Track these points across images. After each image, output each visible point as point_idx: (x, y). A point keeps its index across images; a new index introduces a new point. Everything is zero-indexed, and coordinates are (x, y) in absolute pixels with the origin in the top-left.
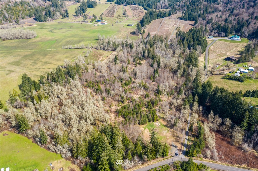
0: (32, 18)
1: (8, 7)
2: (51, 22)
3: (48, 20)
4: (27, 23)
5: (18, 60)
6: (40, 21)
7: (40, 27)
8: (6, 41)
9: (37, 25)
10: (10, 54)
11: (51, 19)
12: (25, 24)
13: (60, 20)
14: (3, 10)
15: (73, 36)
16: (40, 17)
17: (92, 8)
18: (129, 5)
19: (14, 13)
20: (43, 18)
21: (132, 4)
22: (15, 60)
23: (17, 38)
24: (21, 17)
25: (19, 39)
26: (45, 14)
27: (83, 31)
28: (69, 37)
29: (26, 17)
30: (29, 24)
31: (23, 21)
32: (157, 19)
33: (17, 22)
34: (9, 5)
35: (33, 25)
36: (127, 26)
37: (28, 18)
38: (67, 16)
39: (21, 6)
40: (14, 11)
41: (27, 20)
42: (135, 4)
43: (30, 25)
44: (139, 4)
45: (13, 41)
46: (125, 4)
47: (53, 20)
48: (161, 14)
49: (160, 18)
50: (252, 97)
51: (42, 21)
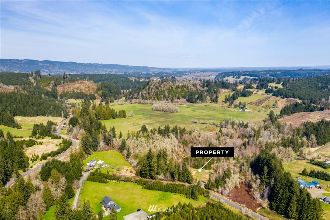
0: (185, 99)
1: (171, 88)
2: (200, 104)
3: (198, 103)
4: (179, 103)
5: (152, 123)
6: (190, 103)
7: (187, 106)
8: (156, 112)
9: (187, 105)
10: (150, 118)
11: (201, 102)
12: (178, 103)
13: (209, 103)
14: (166, 90)
15: (208, 116)
16: (192, 98)
17: (245, 97)
18: (286, 98)
19: (173, 93)
20: (194, 100)
21: (290, 97)
22: (150, 122)
23: (163, 110)
24: (177, 97)
25: (164, 112)
26: (197, 98)
27: (221, 113)
28: (203, 116)
29: (181, 98)
30: (181, 103)
31: (177, 100)
32: (304, 112)
33: (172, 100)
34: (172, 87)
35: (183, 105)
36: (267, 115)
37: (182, 99)
38: (217, 101)
39: (180, 89)
40: (173, 92)
41: (181, 100)
42: (294, 98)
43: (181, 105)
44: (299, 98)
45: (160, 112)
46: (282, 96)
47: (203, 103)
48: (309, 107)
49: (308, 111)
50: (316, 178)
51: (192, 103)
